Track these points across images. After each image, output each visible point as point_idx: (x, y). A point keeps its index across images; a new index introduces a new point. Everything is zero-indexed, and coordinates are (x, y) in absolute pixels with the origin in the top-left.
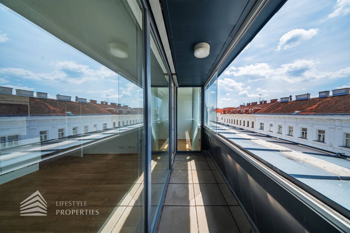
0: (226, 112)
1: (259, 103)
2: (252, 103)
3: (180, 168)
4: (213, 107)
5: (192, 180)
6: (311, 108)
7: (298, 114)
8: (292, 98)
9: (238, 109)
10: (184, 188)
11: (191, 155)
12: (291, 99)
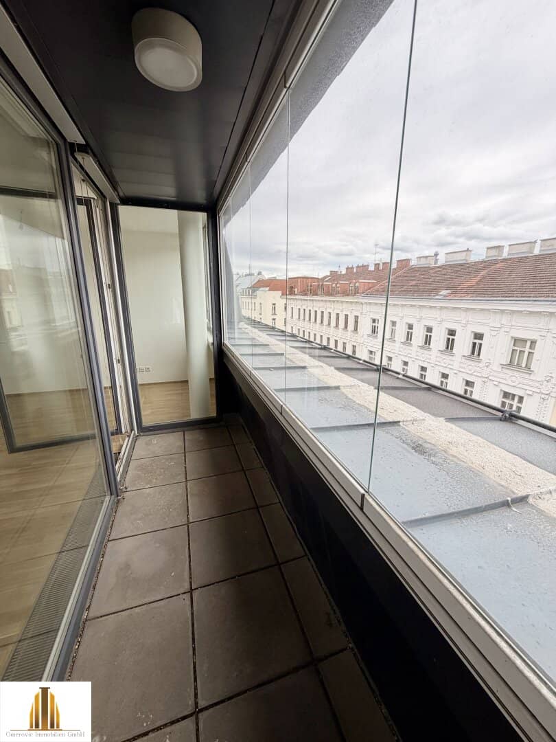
0: (296, 290)
1: (372, 268)
2: (358, 267)
3: (150, 482)
4: (260, 273)
5: (186, 514)
6: (469, 284)
7: (445, 298)
8: (438, 257)
9: (326, 281)
10: (158, 545)
11: (187, 430)
12: (436, 260)
